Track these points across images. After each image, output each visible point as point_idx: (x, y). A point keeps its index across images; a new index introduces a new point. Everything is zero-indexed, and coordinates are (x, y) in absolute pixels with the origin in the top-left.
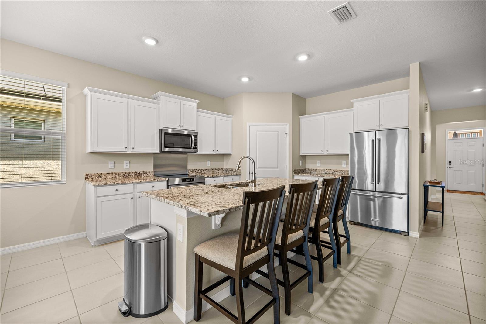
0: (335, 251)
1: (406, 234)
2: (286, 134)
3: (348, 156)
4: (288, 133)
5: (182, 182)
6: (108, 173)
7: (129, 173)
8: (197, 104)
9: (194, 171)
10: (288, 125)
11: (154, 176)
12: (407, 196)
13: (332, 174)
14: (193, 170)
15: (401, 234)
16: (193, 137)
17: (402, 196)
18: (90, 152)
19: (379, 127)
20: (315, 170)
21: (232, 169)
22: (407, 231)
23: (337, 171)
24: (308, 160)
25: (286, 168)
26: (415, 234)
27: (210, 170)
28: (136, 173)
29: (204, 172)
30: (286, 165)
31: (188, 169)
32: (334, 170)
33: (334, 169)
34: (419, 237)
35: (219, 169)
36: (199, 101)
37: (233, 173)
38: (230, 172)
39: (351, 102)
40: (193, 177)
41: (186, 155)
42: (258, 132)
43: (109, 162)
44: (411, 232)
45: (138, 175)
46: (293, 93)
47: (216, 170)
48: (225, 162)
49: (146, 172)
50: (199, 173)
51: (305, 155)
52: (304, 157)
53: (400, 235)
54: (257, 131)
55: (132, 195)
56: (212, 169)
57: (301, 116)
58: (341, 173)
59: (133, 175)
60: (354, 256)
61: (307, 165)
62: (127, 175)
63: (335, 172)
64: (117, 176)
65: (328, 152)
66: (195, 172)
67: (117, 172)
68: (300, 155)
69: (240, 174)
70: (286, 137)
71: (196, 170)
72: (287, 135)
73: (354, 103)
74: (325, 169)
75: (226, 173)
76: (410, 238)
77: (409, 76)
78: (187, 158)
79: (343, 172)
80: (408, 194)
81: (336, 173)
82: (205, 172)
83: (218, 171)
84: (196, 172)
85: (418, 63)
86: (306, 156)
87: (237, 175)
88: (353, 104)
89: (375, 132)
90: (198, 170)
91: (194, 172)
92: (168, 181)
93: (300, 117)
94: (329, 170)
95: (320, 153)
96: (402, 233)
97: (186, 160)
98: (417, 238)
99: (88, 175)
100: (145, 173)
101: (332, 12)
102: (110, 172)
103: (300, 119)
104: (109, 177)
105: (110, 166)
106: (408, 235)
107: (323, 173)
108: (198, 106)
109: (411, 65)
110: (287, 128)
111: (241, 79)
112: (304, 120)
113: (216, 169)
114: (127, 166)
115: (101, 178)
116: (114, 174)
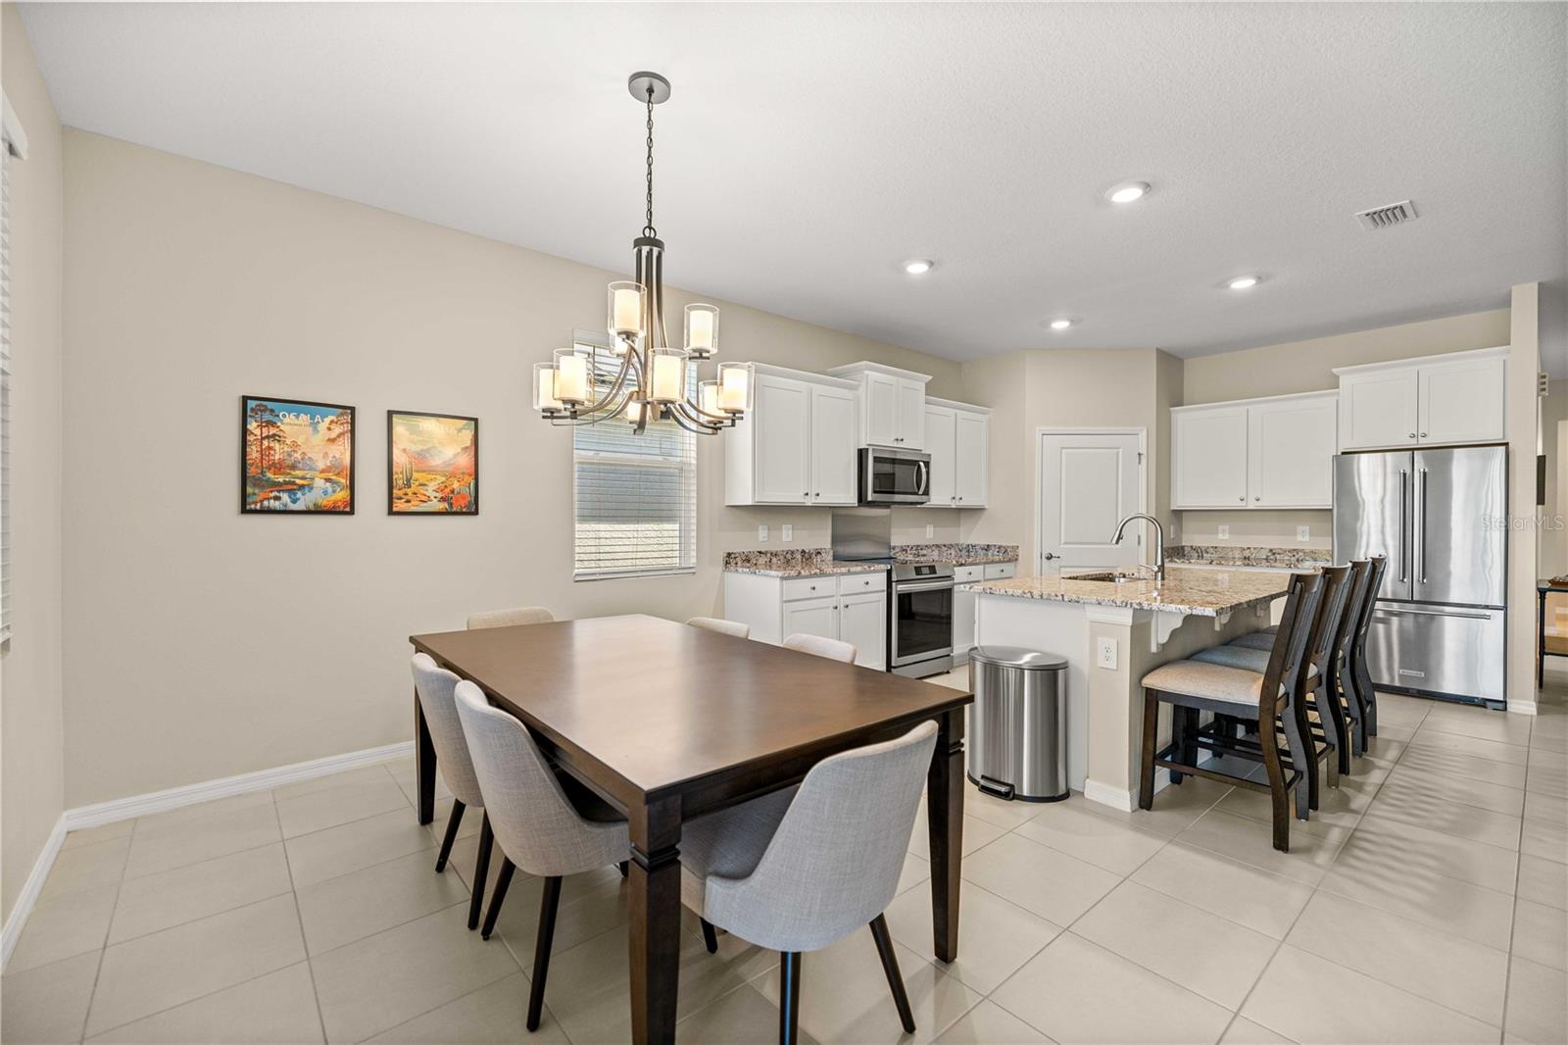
0: (1357, 719)
1: (1501, 706)
2: (1139, 454)
3: (1329, 513)
4: (1143, 451)
5: (916, 575)
6: (760, 552)
7: (793, 552)
8: (926, 384)
10: (1144, 433)
11: (834, 559)
12: (1503, 612)
13: (1267, 559)
14: (902, 547)
15: (1485, 707)
16: (922, 464)
17: (1487, 612)
18: (750, 503)
19: (1415, 440)
20: (1211, 550)
21: (988, 546)
22: (1502, 699)
23: (1280, 551)
24: (1188, 524)
25: (1139, 543)
26: (1524, 705)
27: (933, 548)
28: (803, 551)
29: (923, 552)
30: (1139, 537)
31: (892, 544)
32: (1271, 550)
33: (1272, 547)
34: (1535, 713)
35: (951, 545)
36: (930, 377)
37: (993, 555)
38: (982, 553)
39: (1335, 375)
40: (933, 564)
41: (889, 510)
42: (1064, 451)
43: (760, 527)
44: (1514, 701)
45: (807, 557)
46: (1158, 350)
47: (945, 549)
48: (961, 529)
50: (914, 554)
51: (1182, 511)
52: (1178, 514)
53: (1484, 709)
54: (1062, 448)
55: (832, 602)
56: (937, 546)
57: (1177, 408)
58: (1293, 558)
59: (799, 557)
60: (1389, 742)
61: (1184, 537)
62: (789, 556)
63: (1274, 554)
64: (774, 560)
65: (1259, 504)
66: (906, 551)
67: (774, 549)
68: (1172, 508)
69: (1016, 559)
70: (1140, 463)
71: (908, 546)
72: (1142, 457)
73: (1341, 378)
74: (1245, 547)
75: (969, 557)
76: (1509, 715)
77: (1510, 306)
78: (889, 517)
79: (1300, 554)
80: (1505, 608)
81: (1278, 557)
82: (925, 552)
83: (949, 552)
84: (909, 552)
85: (1535, 286)
86: (1184, 514)
87: (1010, 561)
88: (1337, 378)
89: (1411, 452)
90: (912, 548)
92: (889, 572)
93: (1172, 409)
94: (1255, 549)
95: (1236, 504)
96: (1488, 703)
97: (886, 523)
98: (1532, 716)
99: (729, 555)
100: (818, 552)
101: (1367, 215)
102: (763, 551)
103: (1173, 415)
105: (761, 536)
106: (1505, 709)
107: (1237, 556)
108: (930, 389)
109: (1514, 288)
110: (1142, 440)
111: (1050, 324)
112: (1181, 416)
113: (945, 546)
114: (788, 536)
115: (749, 561)
116: (769, 555)
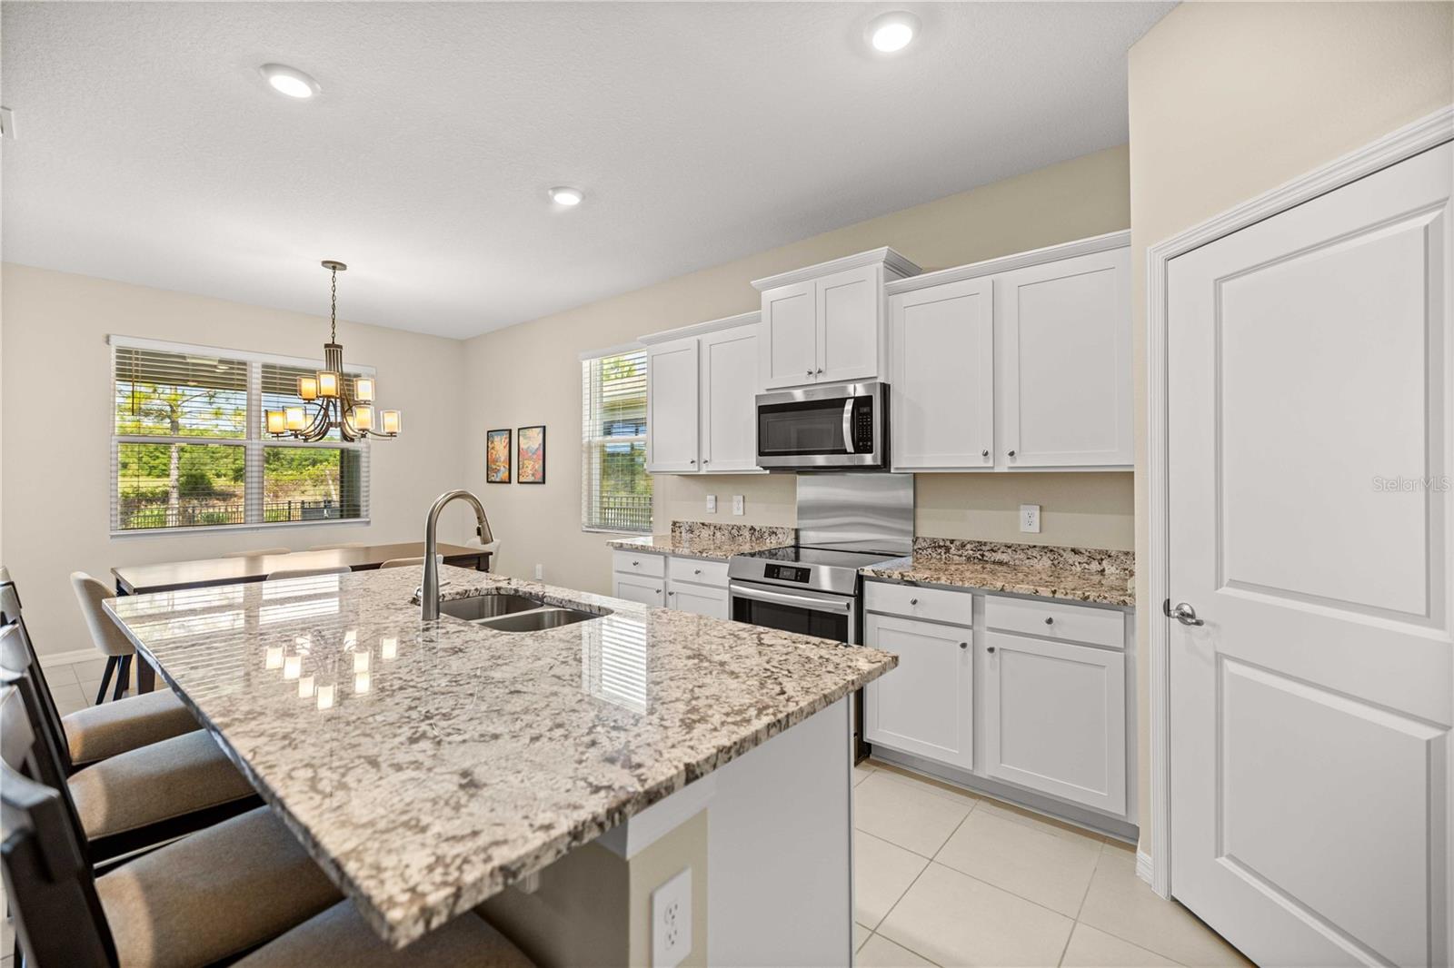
5: (765, 576)
6: (703, 524)
7: (739, 529)
9: (940, 547)
11: (796, 543)
14: (934, 541)
27: (1036, 553)
28: (752, 529)
29: (999, 556)
31: (918, 534)
35: (1100, 552)
43: (708, 498)
47: (1078, 558)
49: (775, 530)
50: (969, 559)
56: (1052, 550)
59: (747, 533)
62: (734, 531)
64: (720, 534)
66: (948, 550)
71: (952, 542)
82: (1004, 557)
84: (953, 550)
90: (963, 546)
91: (943, 551)
100: (773, 533)
102: (706, 522)
104: (705, 533)
105: (707, 507)
113: (1074, 551)
114: (738, 509)
115: (692, 532)
116: (712, 528)
